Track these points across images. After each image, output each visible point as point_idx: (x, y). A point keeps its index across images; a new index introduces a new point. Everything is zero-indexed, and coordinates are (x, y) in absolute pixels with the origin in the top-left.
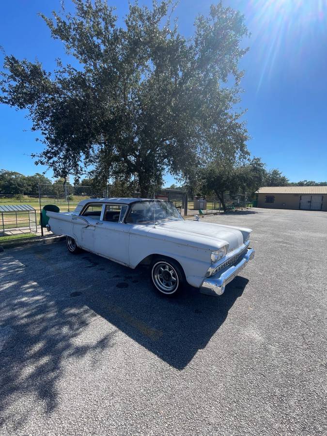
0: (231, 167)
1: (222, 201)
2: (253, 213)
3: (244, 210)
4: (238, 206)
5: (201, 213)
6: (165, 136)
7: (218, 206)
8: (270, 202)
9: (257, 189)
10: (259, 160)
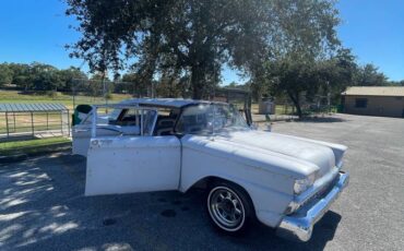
0: (312, 60)
1: (296, 103)
2: (339, 120)
3: (326, 116)
4: (317, 110)
5: (268, 119)
6: (226, 20)
7: (290, 110)
8: (362, 106)
9: (344, 89)
10: (349, 51)
